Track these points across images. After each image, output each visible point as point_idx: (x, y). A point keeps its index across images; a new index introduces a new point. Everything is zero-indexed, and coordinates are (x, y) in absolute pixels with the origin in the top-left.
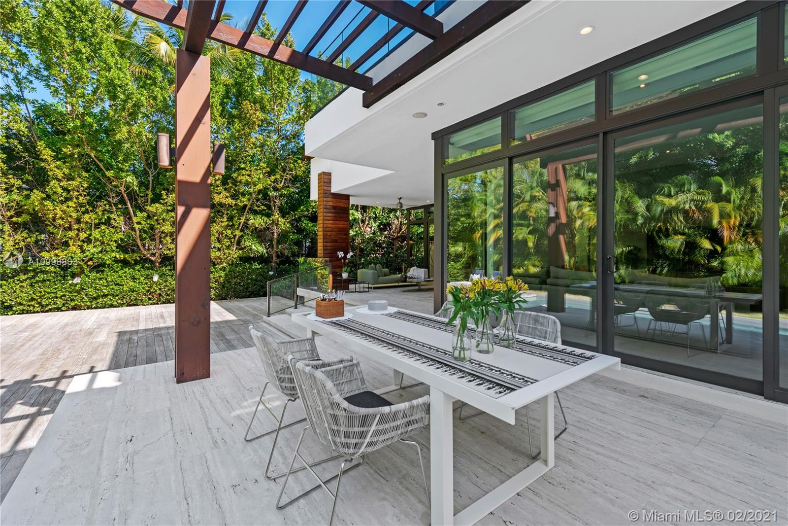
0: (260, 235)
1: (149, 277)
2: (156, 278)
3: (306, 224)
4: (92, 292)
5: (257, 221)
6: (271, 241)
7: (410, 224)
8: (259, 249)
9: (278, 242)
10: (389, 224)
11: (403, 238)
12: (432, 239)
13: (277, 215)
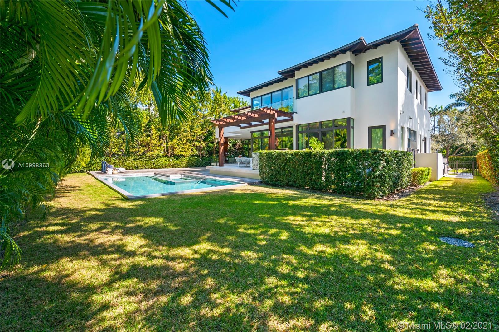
0: (197, 148)
1: (169, 160)
2: (171, 160)
3: (210, 144)
4: (156, 164)
5: (197, 144)
6: (200, 150)
7: (243, 144)
8: (197, 153)
9: (202, 150)
10: (236, 144)
11: (240, 149)
12: (250, 149)
13: (202, 142)
